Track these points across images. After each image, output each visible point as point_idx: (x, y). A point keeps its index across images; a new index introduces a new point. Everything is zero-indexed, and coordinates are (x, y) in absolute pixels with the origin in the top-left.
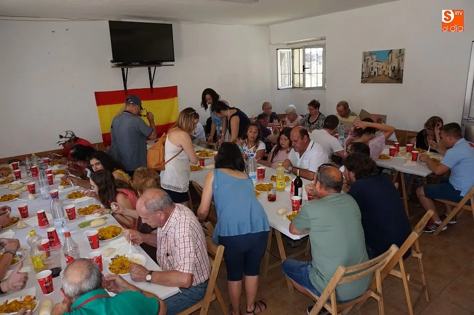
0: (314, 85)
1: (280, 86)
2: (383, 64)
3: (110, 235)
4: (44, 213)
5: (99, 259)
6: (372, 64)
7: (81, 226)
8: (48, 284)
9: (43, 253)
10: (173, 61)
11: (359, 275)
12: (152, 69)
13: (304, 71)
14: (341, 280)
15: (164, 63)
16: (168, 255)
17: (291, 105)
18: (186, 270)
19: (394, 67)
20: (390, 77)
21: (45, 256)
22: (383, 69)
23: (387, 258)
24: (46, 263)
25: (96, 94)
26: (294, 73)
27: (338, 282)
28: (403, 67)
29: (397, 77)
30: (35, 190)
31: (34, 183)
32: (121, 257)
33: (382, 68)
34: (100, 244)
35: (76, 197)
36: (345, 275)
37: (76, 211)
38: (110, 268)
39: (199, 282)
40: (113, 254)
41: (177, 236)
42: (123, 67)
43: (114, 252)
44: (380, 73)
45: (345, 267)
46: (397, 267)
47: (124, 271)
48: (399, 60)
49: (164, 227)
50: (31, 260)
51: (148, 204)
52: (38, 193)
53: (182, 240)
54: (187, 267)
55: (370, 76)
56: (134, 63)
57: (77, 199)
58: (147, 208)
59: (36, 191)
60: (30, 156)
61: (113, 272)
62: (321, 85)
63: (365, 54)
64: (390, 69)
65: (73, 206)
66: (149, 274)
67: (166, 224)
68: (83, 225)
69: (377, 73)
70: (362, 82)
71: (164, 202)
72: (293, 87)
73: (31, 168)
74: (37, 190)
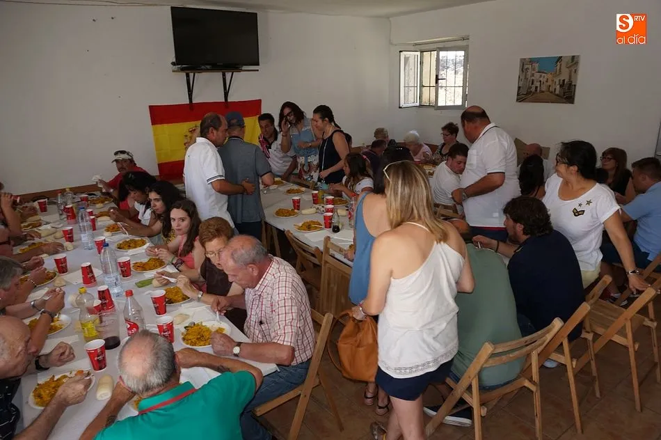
0: (450, 103)
1: (402, 104)
2: (549, 76)
3: (180, 298)
4: (90, 266)
5: (170, 327)
6: (533, 75)
7: (140, 285)
8: (101, 357)
9: (95, 317)
10: (258, 64)
11: (511, 356)
12: (228, 75)
13: (437, 82)
14: (487, 361)
15: (245, 68)
16: (261, 323)
17: (411, 132)
18: (287, 342)
19: (564, 81)
20: (557, 95)
21: (98, 321)
22: (548, 84)
23: (547, 335)
24: (100, 329)
25: (151, 108)
26: (422, 86)
27: (483, 365)
28: (576, 82)
29: (567, 94)
30: (72, 237)
31: (71, 228)
32: (198, 325)
33: (547, 81)
34: (167, 309)
35: (129, 247)
36: (493, 355)
37: (131, 266)
38: (184, 339)
39: (299, 361)
40: (187, 321)
41: (276, 298)
42: (188, 72)
43: (186, 319)
44: (544, 88)
45: (494, 344)
46: (560, 349)
47: (202, 343)
48: (571, 72)
49: (258, 286)
50: (80, 326)
51: (236, 256)
52: (77, 240)
53: (282, 303)
54: (288, 337)
55: (529, 93)
56: (203, 67)
57: (131, 250)
58: (235, 261)
59: (74, 239)
60: (63, 191)
61: (187, 344)
62: (460, 104)
63: (523, 62)
64: (557, 83)
65: (128, 259)
66: (237, 346)
67: (260, 283)
68: (142, 284)
69: (539, 88)
70: (517, 100)
71: (257, 253)
72: (421, 106)
73: (65, 208)
74: (75, 237)
